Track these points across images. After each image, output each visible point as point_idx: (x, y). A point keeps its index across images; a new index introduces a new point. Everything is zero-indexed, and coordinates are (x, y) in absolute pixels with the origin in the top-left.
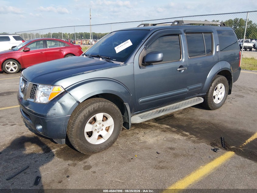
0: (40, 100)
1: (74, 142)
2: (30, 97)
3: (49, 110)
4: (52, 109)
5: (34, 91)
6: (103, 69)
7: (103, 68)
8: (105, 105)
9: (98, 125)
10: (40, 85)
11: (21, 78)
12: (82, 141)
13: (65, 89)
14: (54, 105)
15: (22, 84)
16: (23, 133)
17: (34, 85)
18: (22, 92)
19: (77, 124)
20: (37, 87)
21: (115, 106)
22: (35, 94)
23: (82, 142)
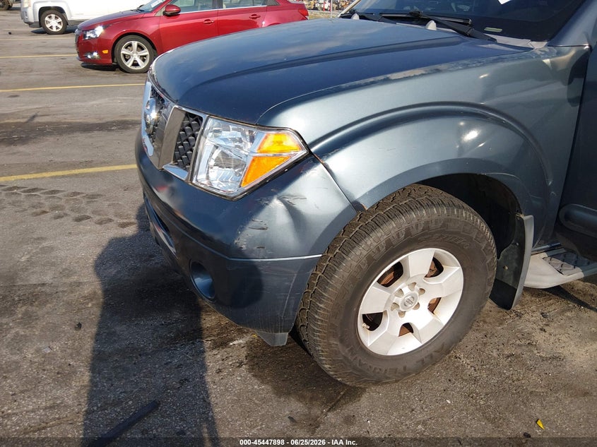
0: (208, 178)
1: (320, 348)
2: (175, 160)
3: (242, 230)
4: (252, 224)
5: (187, 140)
6: (466, 67)
7: (466, 62)
8: (450, 220)
9: (406, 290)
10: (211, 122)
11: (149, 84)
12: (347, 347)
13: (308, 147)
14: (260, 208)
15: (149, 108)
16: (151, 256)
17: (188, 115)
18: (149, 135)
19: (339, 286)
20: (200, 125)
21: (484, 226)
22: (192, 150)
23: (347, 351)
